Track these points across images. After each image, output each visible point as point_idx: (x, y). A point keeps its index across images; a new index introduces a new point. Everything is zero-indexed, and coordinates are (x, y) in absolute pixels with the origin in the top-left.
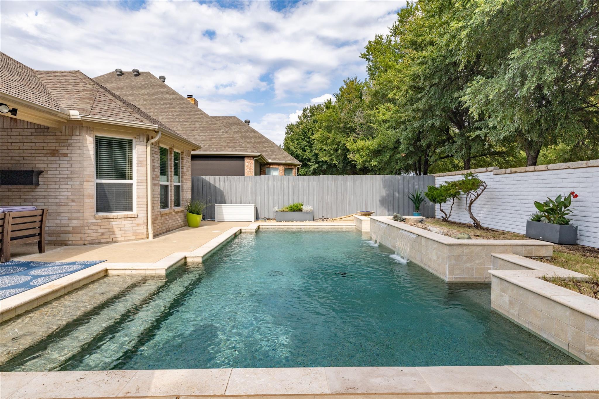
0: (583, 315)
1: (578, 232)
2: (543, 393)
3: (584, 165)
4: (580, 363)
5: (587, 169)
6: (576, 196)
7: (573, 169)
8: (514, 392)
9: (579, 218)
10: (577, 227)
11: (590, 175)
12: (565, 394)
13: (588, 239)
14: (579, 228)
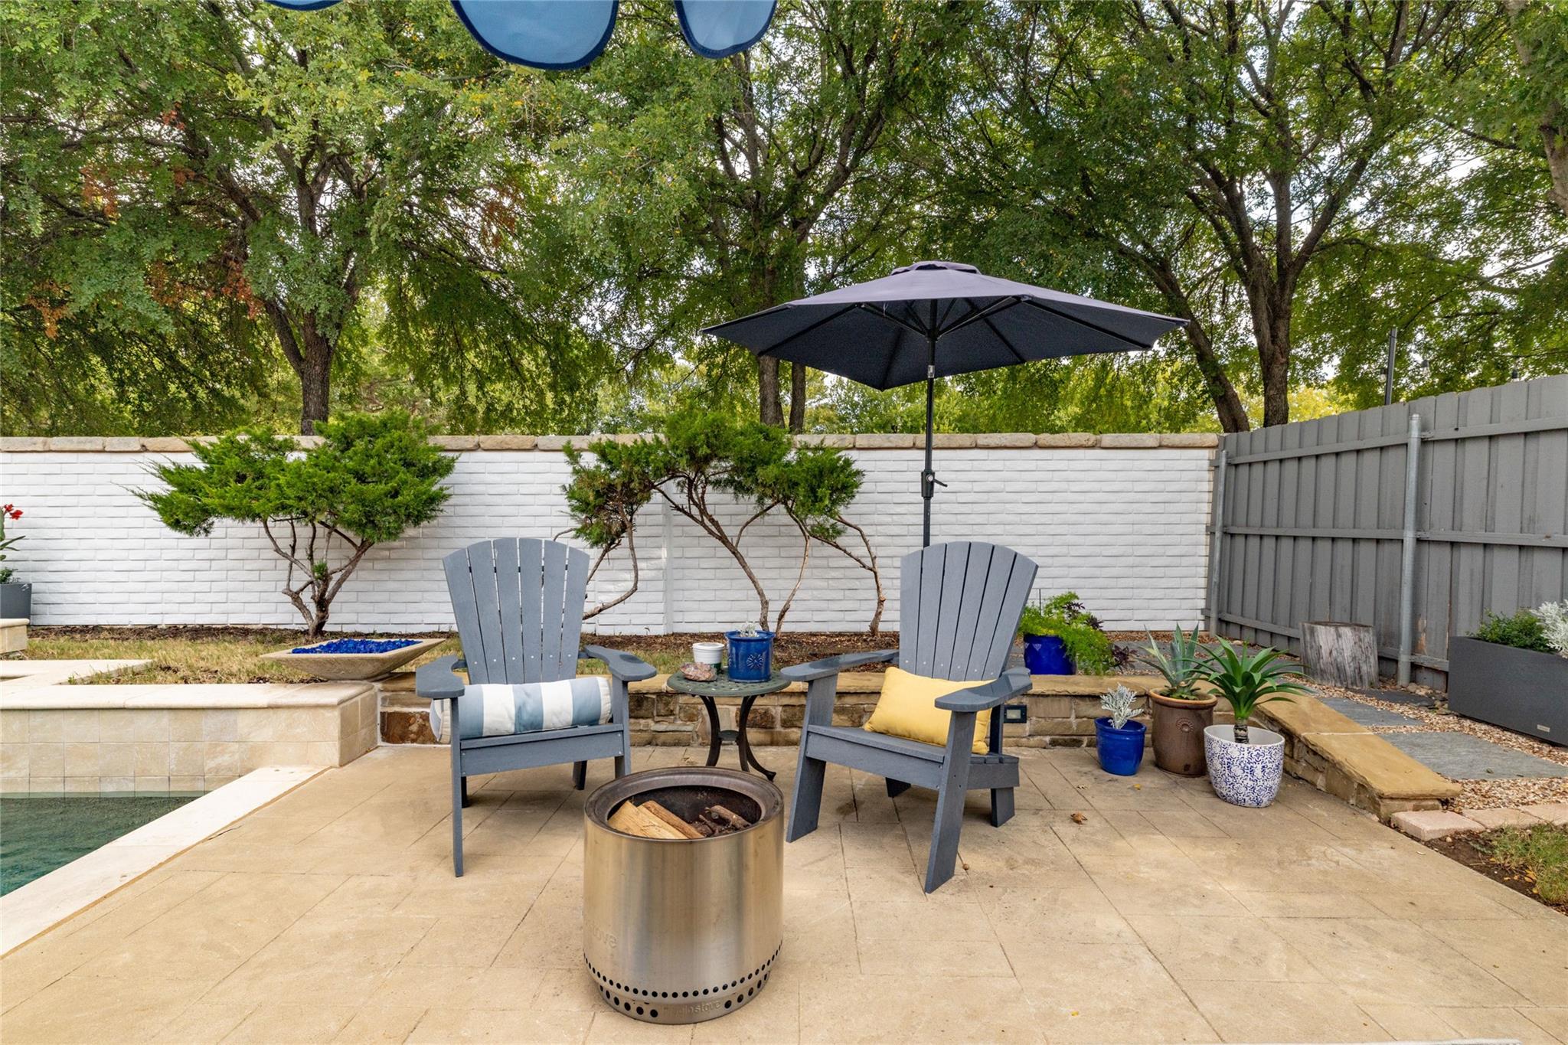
0: (198, 712)
1: (33, 596)
2: (203, 841)
3: (39, 447)
4: (193, 799)
5: (47, 455)
6: (17, 515)
7: (9, 455)
8: (161, 864)
9: (31, 565)
10: (30, 585)
11: (56, 469)
12: (234, 826)
13: (54, 609)
14: (34, 587)
